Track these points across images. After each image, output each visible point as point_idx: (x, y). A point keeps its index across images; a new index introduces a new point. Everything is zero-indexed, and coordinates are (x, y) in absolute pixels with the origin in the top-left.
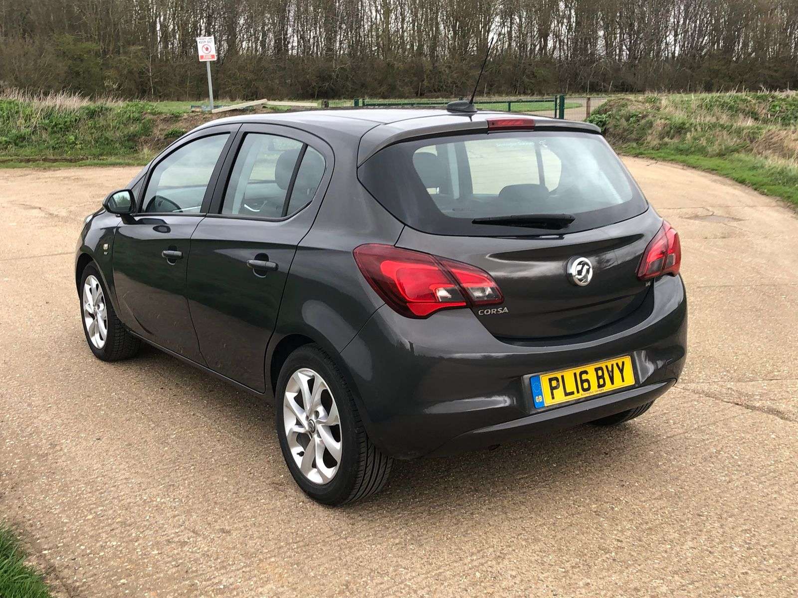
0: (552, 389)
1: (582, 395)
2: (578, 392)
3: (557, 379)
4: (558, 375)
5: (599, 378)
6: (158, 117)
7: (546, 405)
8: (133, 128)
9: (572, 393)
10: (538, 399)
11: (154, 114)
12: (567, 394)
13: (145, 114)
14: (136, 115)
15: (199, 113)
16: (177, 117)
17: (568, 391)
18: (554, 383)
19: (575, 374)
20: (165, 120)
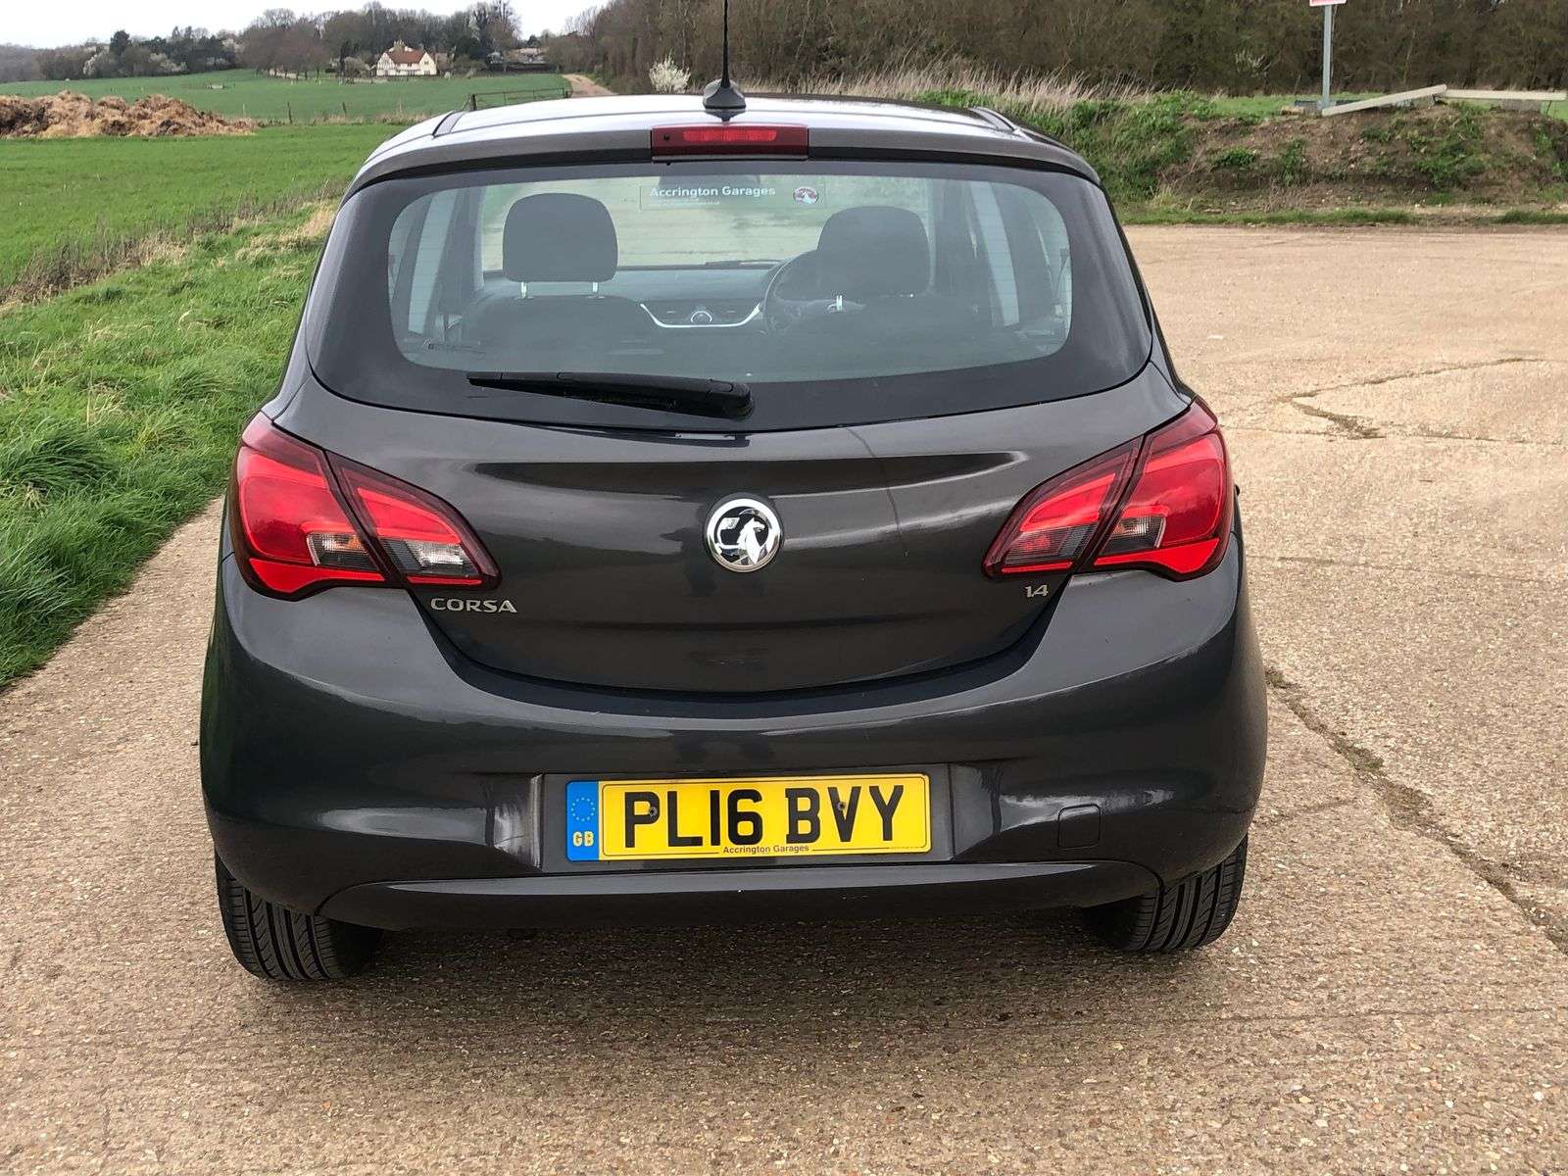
0: (632, 820)
1: (726, 849)
2: (715, 841)
3: (653, 799)
4: (661, 789)
5: (795, 816)
6: (1210, 126)
7: (602, 857)
8: (1157, 147)
9: (697, 841)
10: (580, 839)
11: (1203, 119)
12: (674, 840)
13: (1186, 118)
14: (1169, 121)
15: (1296, 117)
16: (1247, 124)
17: (683, 832)
18: (642, 808)
19: (715, 796)
20: (1226, 132)
